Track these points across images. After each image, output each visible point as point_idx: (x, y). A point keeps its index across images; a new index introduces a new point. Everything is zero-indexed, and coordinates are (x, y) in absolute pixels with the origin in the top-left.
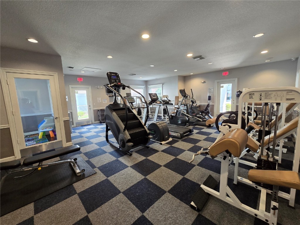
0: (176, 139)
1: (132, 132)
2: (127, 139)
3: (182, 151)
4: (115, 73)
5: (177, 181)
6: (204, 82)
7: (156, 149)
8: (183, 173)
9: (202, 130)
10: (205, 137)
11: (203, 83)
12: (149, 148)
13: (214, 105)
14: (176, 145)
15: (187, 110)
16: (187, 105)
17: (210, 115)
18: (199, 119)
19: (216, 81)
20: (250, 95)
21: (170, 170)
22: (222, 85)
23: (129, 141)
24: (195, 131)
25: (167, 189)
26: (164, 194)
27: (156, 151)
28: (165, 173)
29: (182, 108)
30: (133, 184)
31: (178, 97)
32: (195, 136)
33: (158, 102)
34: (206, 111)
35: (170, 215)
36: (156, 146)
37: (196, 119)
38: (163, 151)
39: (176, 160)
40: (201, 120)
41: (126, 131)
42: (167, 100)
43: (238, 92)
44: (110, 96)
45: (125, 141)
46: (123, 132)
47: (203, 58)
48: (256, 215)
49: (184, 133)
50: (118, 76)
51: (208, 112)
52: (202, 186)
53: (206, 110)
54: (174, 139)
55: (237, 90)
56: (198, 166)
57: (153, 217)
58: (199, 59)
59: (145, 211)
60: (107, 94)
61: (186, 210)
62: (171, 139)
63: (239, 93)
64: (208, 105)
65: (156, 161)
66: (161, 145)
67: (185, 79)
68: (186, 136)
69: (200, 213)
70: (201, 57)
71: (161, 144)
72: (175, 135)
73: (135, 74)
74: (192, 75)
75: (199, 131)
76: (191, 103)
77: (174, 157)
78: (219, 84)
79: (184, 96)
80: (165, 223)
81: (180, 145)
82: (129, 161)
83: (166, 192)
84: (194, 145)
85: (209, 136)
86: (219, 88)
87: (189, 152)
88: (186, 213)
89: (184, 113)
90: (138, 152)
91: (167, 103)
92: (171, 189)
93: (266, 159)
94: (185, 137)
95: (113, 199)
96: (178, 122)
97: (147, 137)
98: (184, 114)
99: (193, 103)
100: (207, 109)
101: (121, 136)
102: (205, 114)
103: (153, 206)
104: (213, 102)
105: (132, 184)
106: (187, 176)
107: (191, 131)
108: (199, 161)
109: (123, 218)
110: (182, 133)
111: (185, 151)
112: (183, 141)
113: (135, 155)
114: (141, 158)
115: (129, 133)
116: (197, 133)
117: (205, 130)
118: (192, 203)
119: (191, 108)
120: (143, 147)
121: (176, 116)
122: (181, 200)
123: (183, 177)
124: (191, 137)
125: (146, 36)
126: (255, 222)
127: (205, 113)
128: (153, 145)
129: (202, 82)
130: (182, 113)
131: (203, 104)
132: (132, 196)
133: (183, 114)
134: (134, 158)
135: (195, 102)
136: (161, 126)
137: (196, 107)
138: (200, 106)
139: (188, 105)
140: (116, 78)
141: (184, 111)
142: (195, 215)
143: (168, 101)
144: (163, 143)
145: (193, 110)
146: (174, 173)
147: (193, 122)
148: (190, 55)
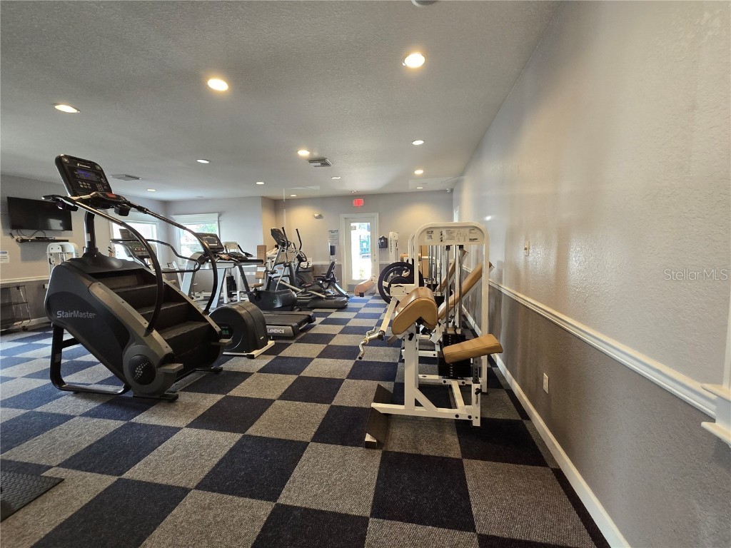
0: (282, 341)
1: (173, 334)
2: (161, 356)
3: (306, 361)
4: (90, 162)
5: (321, 417)
6: (320, 217)
7: (241, 370)
8: (328, 399)
9: (330, 316)
10: (341, 327)
11: (316, 218)
12: (222, 373)
13: (341, 265)
14: (286, 353)
15: (291, 277)
16: (290, 266)
17: (336, 285)
18: (320, 295)
19: (343, 216)
20: (428, 232)
21: (297, 403)
22: (352, 224)
23: (168, 359)
24: (319, 320)
25: (307, 437)
26: (305, 449)
27: (245, 375)
28: (289, 410)
29: (281, 272)
30: (218, 460)
31: (265, 246)
32: (319, 327)
33: (223, 256)
34: (330, 277)
35: (335, 476)
36: (236, 363)
37: (313, 294)
38: (263, 370)
39: (300, 379)
40: (324, 296)
41: (155, 333)
42: (241, 252)
43: (381, 239)
44: (23, 241)
45: (155, 363)
46: (146, 335)
47: (327, 164)
48: (457, 416)
49: (300, 325)
50: (100, 173)
51: (333, 280)
52: (374, 405)
53: (328, 276)
54: (277, 341)
55: (380, 235)
56: (349, 380)
57: (301, 497)
58: (319, 164)
59: (279, 495)
60: (10, 231)
61: (360, 455)
62: (271, 343)
63: (382, 241)
64: (333, 264)
65: (254, 395)
66: (252, 360)
67: (277, 205)
68: (302, 331)
69: (384, 448)
70: (323, 162)
71: (252, 357)
72: (278, 331)
73: (137, 176)
74: (294, 199)
75: (323, 319)
76: (297, 262)
77: (295, 377)
78: (348, 221)
79: (283, 245)
80: (331, 493)
81: (295, 350)
82: (176, 417)
83: (309, 443)
84: (325, 345)
85: (348, 325)
86: (348, 230)
87: (322, 360)
88: (362, 459)
89: (283, 283)
90: (191, 388)
91: (241, 259)
92: (316, 433)
93: (452, 332)
94: (302, 333)
95: (175, 512)
96: (275, 305)
97: (213, 343)
98: (285, 286)
99: (300, 259)
100: (330, 272)
101: (133, 352)
102: (327, 284)
103: (291, 479)
104: (340, 260)
105: (216, 461)
106: (337, 401)
107: (310, 320)
108: (348, 370)
109: (227, 535)
110: (295, 324)
111: (313, 359)
112: (301, 341)
113: (185, 397)
114: (210, 400)
115: (166, 338)
116: (322, 323)
117: (335, 315)
118: (368, 438)
119: (297, 272)
120: (201, 374)
121: (267, 292)
122: (343, 444)
123: (328, 406)
124: (313, 331)
125: (218, 84)
126: (457, 427)
127: (327, 281)
128: (228, 363)
129: (316, 215)
130: (280, 284)
131: (319, 263)
132: (228, 484)
133: (283, 287)
134: (187, 406)
135: (304, 259)
136: (245, 313)
137: (307, 270)
138: (313, 268)
139: (292, 264)
140: (95, 179)
141: (284, 279)
142: (377, 455)
143: (244, 255)
144: (255, 353)
145: (299, 277)
146: (309, 406)
147: (306, 304)
148: (304, 153)
